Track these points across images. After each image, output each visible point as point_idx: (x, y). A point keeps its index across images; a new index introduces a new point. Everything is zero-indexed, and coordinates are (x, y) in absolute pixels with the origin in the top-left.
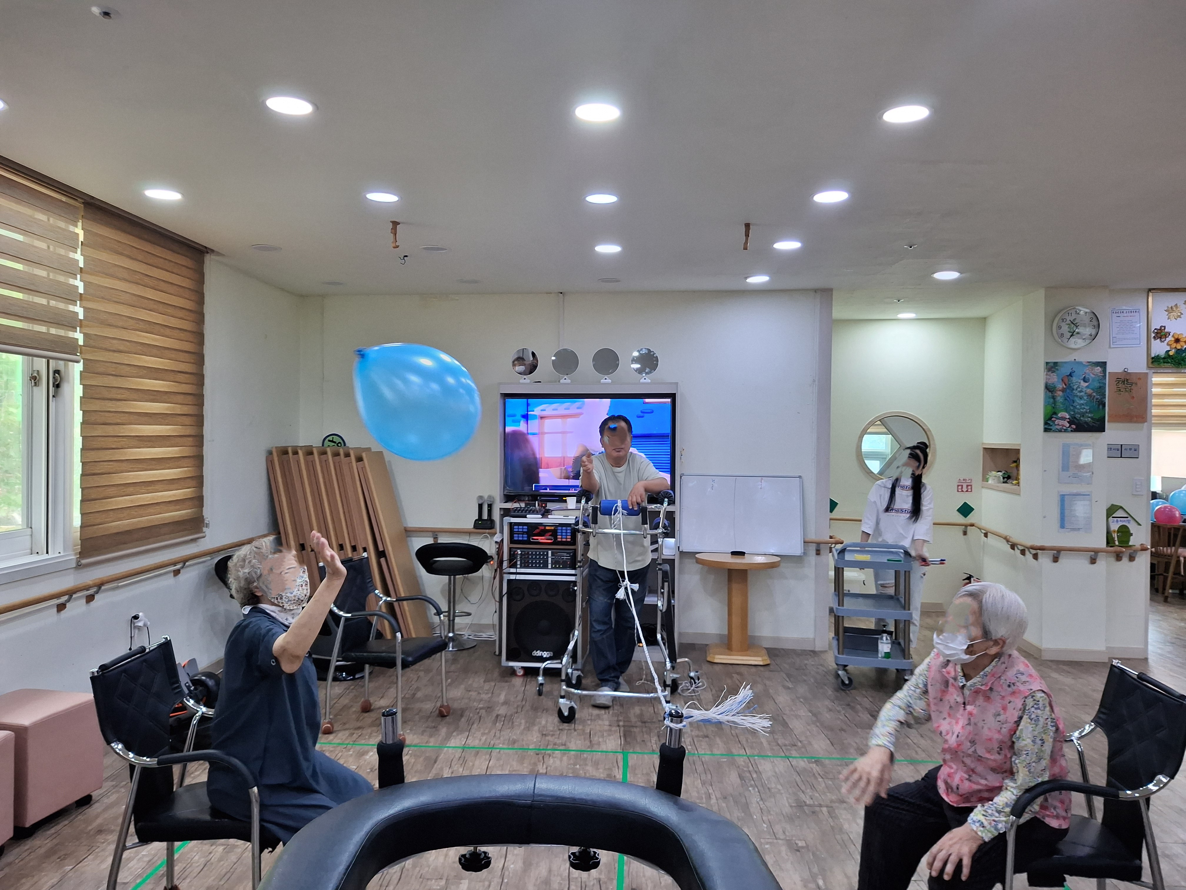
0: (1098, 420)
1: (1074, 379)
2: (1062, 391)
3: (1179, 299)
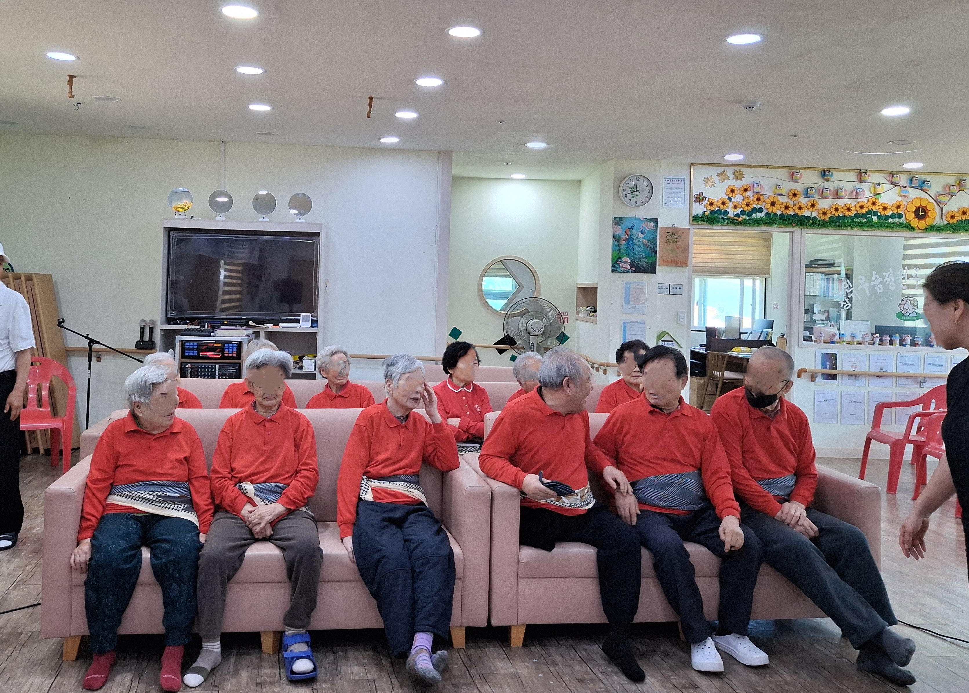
0: (651, 264)
1: (634, 232)
2: (625, 240)
3: (713, 172)
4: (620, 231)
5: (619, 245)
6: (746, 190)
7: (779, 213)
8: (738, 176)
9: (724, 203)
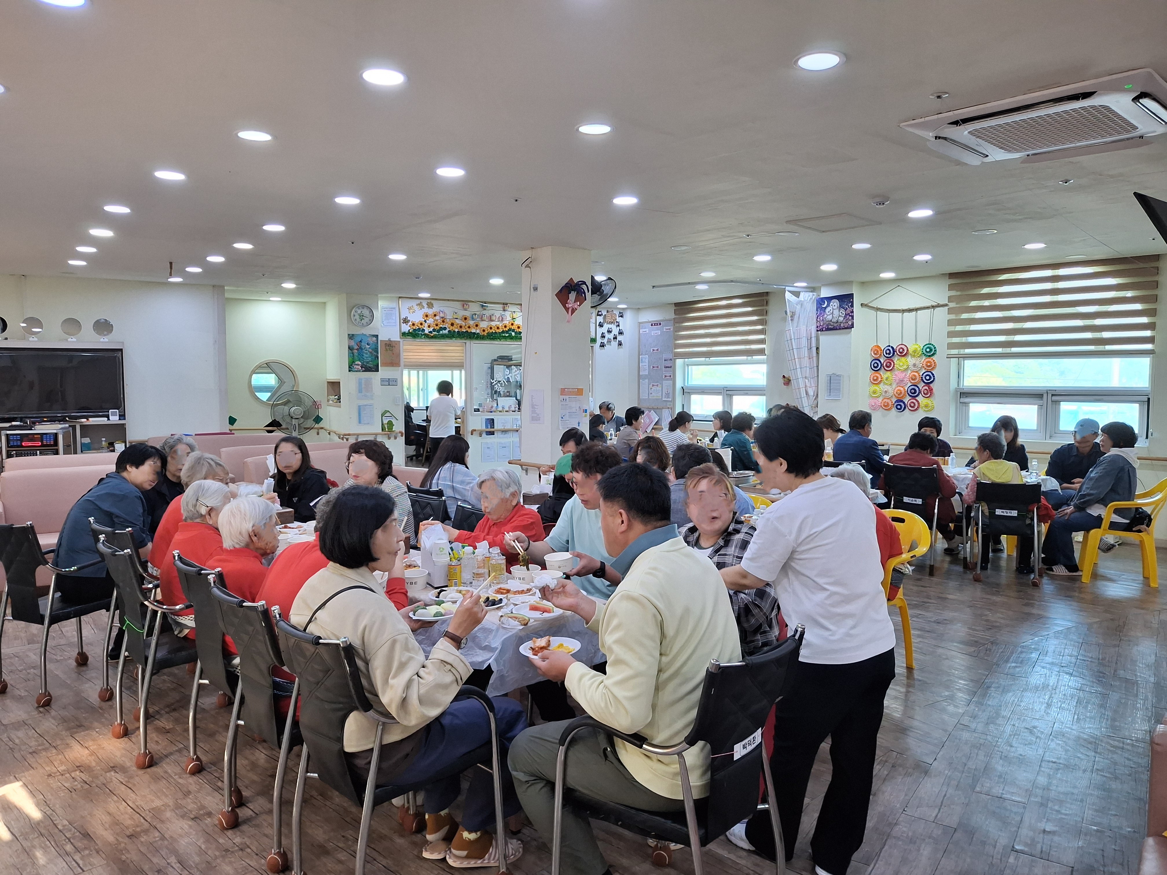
0: (375, 366)
1: (363, 344)
2: (357, 350)
3: (414, 303)
4: (353, 343)
5: (353, 353)
6: (435, 315)
7: (456, 330)
8: (430, 305)
9: (421, 324)
